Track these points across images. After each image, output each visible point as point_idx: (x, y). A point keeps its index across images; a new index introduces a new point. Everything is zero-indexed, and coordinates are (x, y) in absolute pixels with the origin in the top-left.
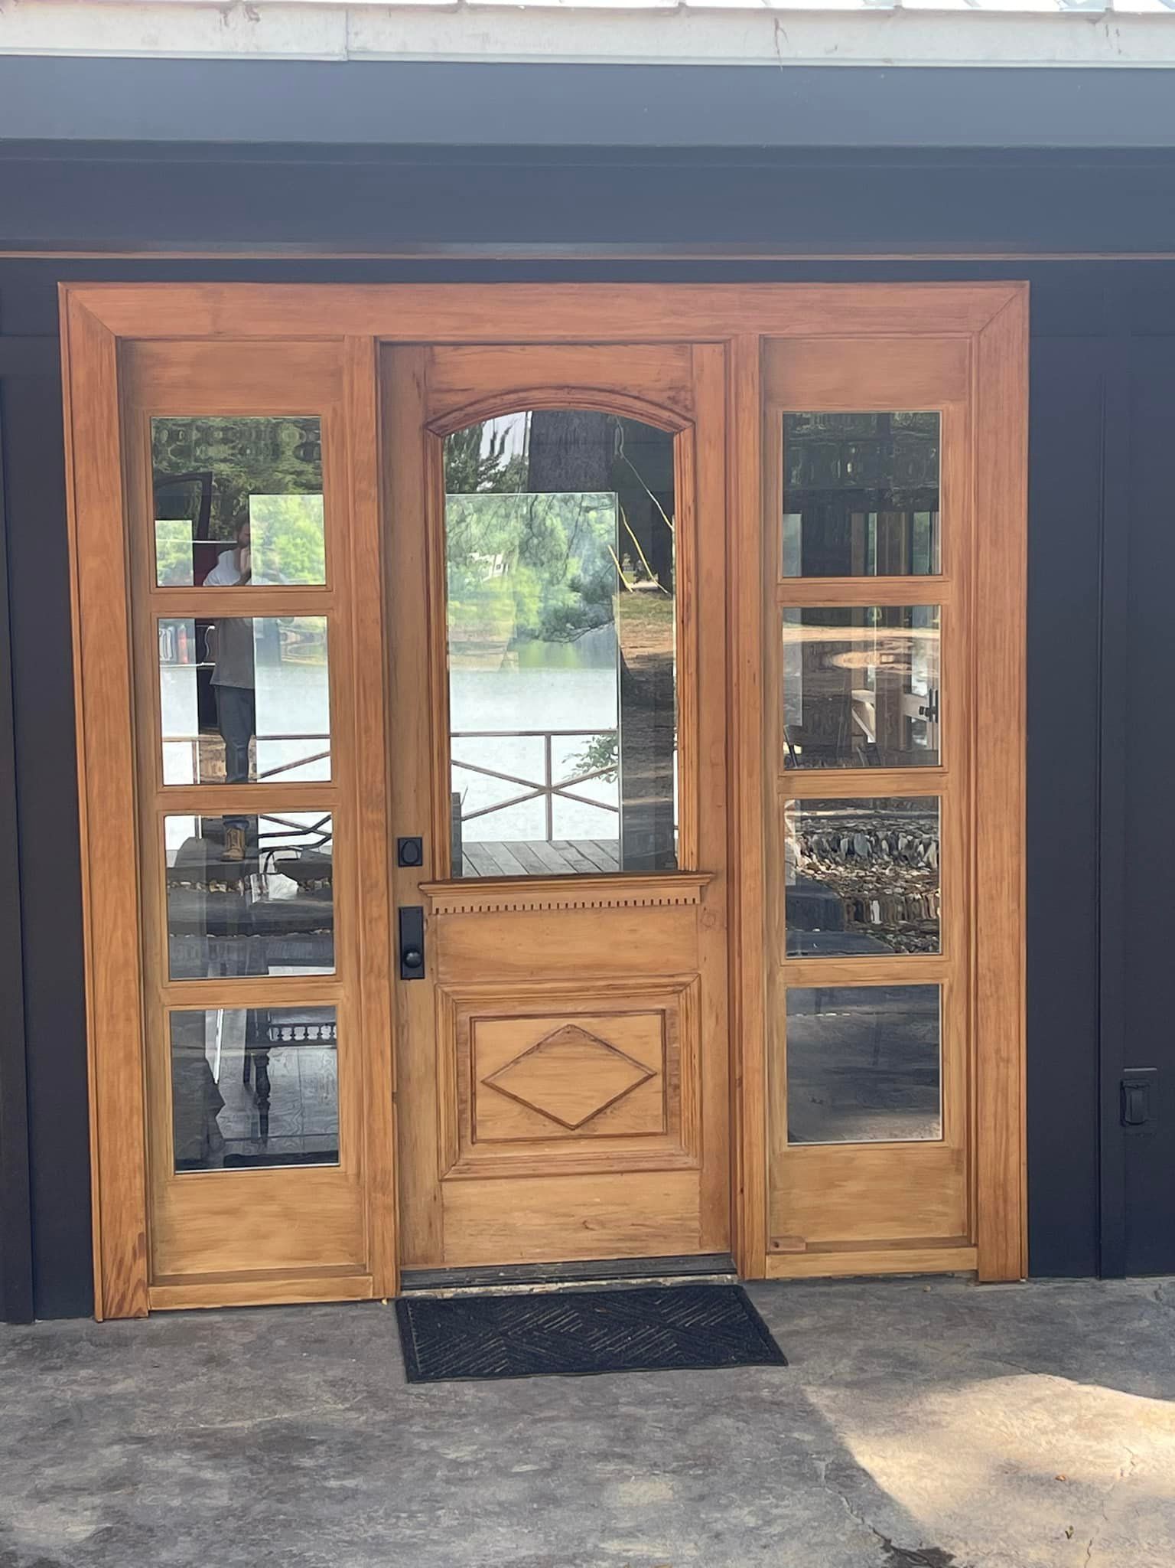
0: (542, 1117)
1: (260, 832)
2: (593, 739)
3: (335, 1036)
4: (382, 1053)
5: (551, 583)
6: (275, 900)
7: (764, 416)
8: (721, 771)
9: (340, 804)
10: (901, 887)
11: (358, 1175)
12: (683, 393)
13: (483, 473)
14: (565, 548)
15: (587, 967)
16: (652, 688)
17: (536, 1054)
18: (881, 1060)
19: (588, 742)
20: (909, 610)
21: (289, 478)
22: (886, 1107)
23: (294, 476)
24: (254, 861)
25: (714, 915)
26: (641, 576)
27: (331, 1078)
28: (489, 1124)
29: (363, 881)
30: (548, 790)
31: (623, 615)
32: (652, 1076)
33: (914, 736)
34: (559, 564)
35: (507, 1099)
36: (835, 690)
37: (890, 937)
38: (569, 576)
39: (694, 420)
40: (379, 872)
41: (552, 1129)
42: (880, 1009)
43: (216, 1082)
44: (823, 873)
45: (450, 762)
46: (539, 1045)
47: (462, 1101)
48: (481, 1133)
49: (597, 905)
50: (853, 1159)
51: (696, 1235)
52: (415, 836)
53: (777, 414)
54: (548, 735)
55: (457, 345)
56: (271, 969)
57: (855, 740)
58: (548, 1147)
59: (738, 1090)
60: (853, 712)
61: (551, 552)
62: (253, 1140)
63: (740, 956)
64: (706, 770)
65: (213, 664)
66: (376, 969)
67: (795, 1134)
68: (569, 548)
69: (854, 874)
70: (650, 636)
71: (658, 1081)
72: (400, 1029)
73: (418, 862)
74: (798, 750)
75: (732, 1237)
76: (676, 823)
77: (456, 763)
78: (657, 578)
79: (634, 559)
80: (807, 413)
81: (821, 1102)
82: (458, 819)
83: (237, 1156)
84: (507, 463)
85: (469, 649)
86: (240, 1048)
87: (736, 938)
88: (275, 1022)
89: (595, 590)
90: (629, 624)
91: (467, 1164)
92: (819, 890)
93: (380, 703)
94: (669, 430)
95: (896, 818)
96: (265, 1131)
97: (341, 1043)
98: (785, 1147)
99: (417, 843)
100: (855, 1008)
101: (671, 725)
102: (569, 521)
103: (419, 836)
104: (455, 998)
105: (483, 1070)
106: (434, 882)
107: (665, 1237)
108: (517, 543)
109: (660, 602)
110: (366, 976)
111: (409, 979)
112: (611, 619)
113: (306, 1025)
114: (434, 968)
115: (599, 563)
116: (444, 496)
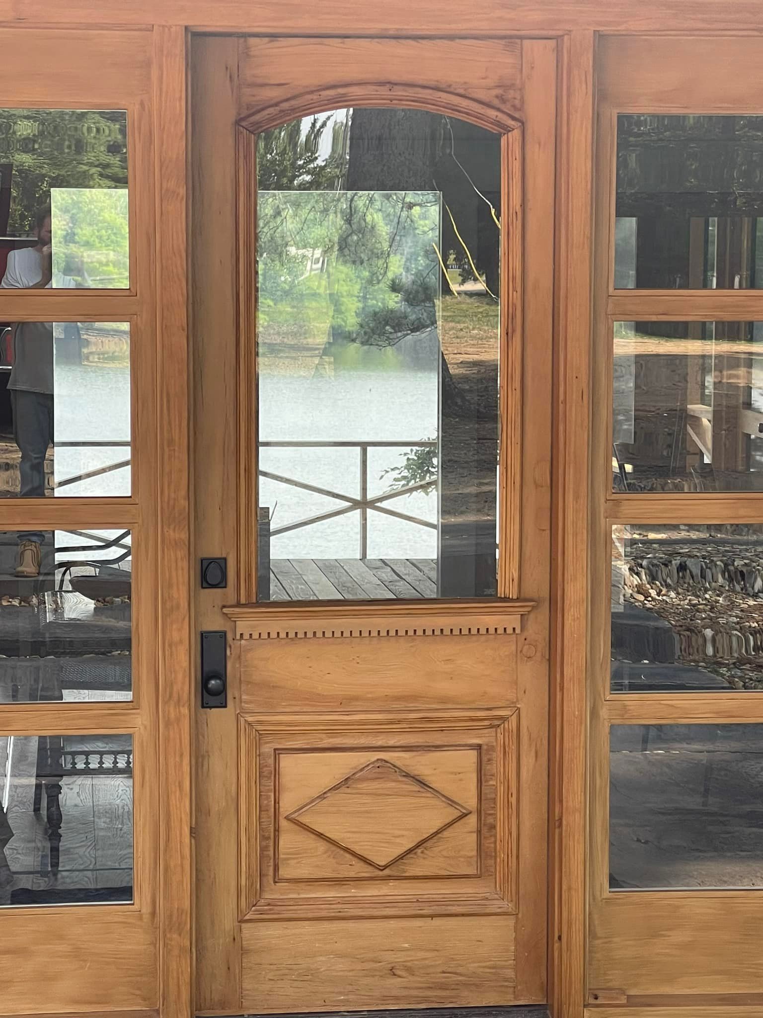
0: (348, 856)
1: (56, 546)
2: (412, 450)
3: (131, 765)
4: (180, 786)
5: (370, 282)
6: (72, 619)
7: (597, 118)
8: (546, 491)
9: (140, 522)
10: (737, 617)
11: (153, 914)
12: (512, 92)
13: (301, 167)
14: (385, 246)
15: (398, 698)
16: (476, 398)
17: (343, 789)
18: (711, 800)
19: (405, 454)
20: (751, 324)
21: (94, 170)
22: (716, 849)
23: (99, 169)
24: (49, 578)
25: (536, 646)
26: (466, 276)
27: (126, 810)
28: (292, 862)
29: (163, 603)
30: (363, 504)
31: (445, 319)
32: (466, 815)
33: (753, 453)
34: (380, 262)
35: (313, 836)
36: (670, 405)
37: (723, 670)
38: (390, 275)
39: (524, 120)
40: (181, 594)
41: (359, 869)
42: (710, 747)
43: (5, 810)
44: (654, 599)
45: (258, 473)
46: (346, 779)
47: (265, 838)
48: (284, 872)
49: (411, 633)
50: (678, 907)
51: (511, 984)
52: (219, 556)
53: (612, 114)
54: (364, 446)
55: (273, 36)
56: (65, 692)
57: (691, 460)
58: (355, 887)
59: (557, 831)
60: (689, 427)
61: (372, 251)
62: (43, 874)
63: (562, 689)
64: (529, 489)
65: (10, 367)
66: (175, 695)
67: (617, 878)
68: (391, 246)
69: (687, 601)
70: (475, 342)
71: (472, 820)
72: (200, 760)
73: (222, 583)
74: (629, 468)
75: (548, 989)
76: (497, 542)
77: (265, 474)
78: (484, 278)
79: (460, 259)
80: (643, 115)
81: (646, 842)
82: (265, 533)
83: (25, 891)
84: (327, 157)
85: (280, 351)
86: (31, 776)
87: (558, 670)
88: (68, 749)
89: (417, 292)
90: (453, 328)
91: (269, 905)
92: (648, 619)
93: (185, 414)
94: (495, 130)
95: (733, 543)
96: (55, 864)
97: (137, 772)
98: (606, 891)
99: (221, 563)
100: (685, 746)
101: (495, 437)
102: (392, 217)
103: (224, 556)
104: (259, 728)
105: (288, 803)
106: (238, 605)
107: (476, 985)
108: (336, 239)
109: (487, 307)
110: (165, 703)
111: (211, 707)
112: (434, 322)
113: (101, 754)
114: (237, 696)
115: (422, 261)
116: (256, 193)
